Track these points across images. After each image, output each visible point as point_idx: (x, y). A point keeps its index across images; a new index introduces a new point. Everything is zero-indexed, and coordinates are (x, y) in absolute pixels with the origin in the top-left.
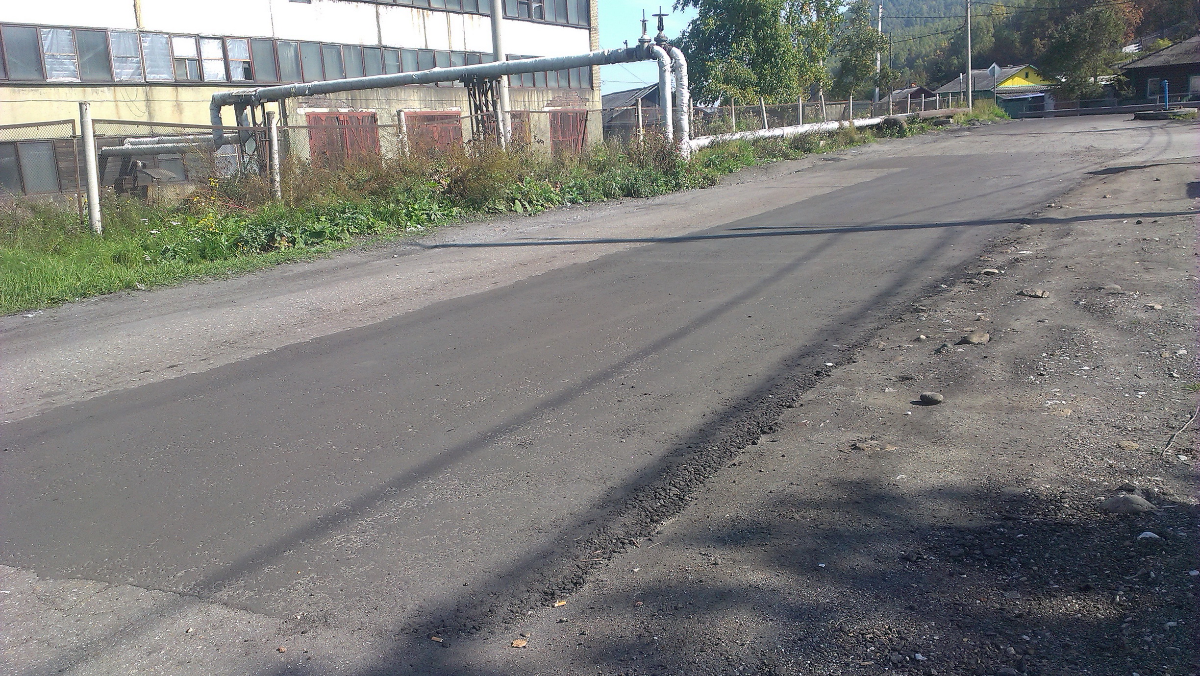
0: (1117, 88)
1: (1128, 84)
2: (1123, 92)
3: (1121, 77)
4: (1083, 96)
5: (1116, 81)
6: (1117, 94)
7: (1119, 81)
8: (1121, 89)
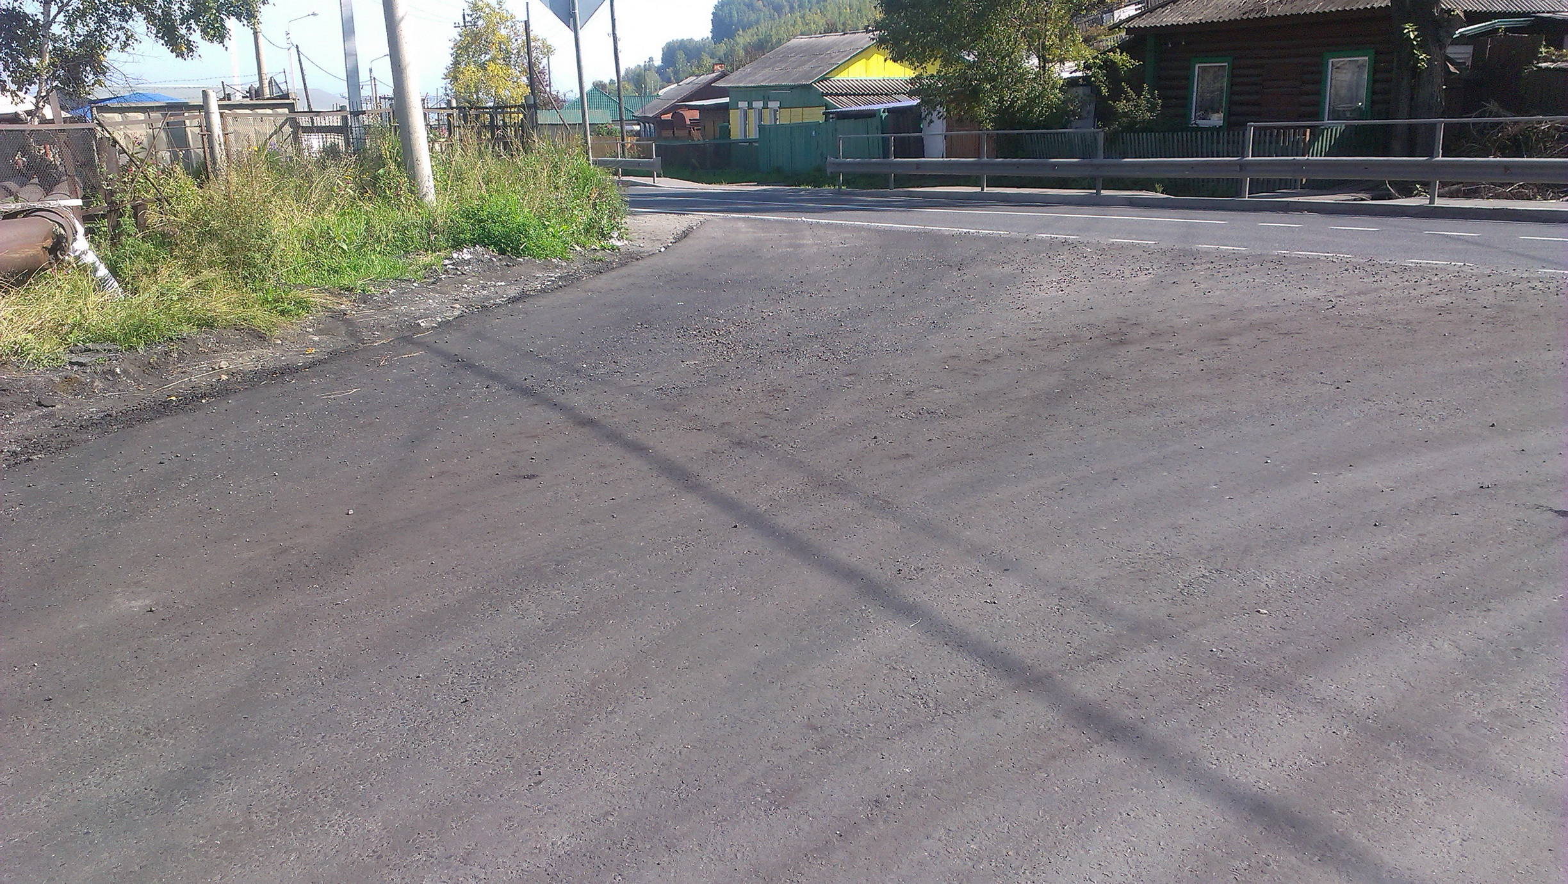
0: (1104, 91)
1: (1136, 79)
2: (1121, 106)
3: (1117, 57)
4: (1006, 117)
5: (1100, 68)
6: (1104, 114)
7: (1109, 67)
8: (1117, 93)
